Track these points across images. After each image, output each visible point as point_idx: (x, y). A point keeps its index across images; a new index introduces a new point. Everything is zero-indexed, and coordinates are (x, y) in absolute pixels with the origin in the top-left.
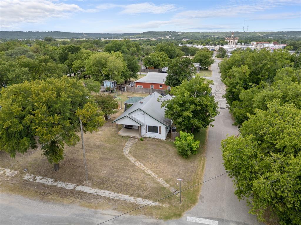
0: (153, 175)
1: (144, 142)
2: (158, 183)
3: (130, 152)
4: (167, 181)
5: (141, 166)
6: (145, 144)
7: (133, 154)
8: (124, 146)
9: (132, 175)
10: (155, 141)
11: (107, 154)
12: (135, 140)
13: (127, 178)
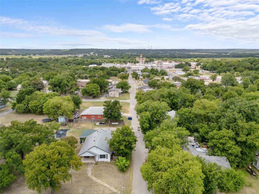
0: (108, 186)
1: (98, 165)
2: (111, 190)
3: (92, 174)
4: (116, 188)
5: (100, 182)
6: (99, 167)
7: (93, 175)
8: (87, 170)
9: (97, 188)
10: (104, 163)
11: (79, 178)
12: (92, 165)
13: (95, 191)
